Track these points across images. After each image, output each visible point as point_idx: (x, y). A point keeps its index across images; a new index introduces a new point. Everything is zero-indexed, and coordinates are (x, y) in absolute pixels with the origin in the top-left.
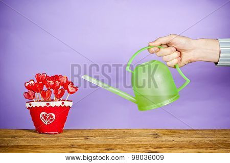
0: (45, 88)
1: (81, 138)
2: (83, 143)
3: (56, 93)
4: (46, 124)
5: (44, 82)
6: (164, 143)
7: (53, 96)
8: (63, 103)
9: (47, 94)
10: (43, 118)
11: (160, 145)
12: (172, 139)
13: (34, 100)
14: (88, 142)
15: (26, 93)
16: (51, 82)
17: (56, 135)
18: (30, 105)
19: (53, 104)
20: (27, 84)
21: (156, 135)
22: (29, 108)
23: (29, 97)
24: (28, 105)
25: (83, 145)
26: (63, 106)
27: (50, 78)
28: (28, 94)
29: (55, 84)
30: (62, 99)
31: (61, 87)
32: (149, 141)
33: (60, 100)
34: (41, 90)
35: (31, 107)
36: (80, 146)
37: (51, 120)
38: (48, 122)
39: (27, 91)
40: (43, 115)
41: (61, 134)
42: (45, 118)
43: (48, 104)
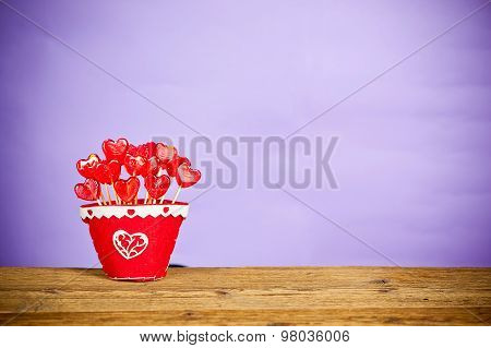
0: (124, 175)
1: (208, 293)
2: (215, 307)
3: (150, 185)
4: (128, 258)
5: (123, 159)
6: (404, 305)
7: (143, 193)
8: (166, 210)
9: (128, 187)
10: (119, 243)
11: (397, 311)
12: (421, 294)
13: (98, 201)
14: (226, 304)
15: (79, 185)
16: (138, 159)
17: (150, 284)
18: (90, 212)
19: (142, 212)
20: (83, 164)
21: (383, 285)
22: (87, 220)
23: (87, 195)
24: (84, 213)
25: (215, 312)
26: (165, 215)
27: (134, 151)
28: (85, 188)
29: (147, 163)
30: (162, 198)
31: (162, 172)
32: (369, 301)
33: (158, 202)
34: (116, 179)
35: (91, 217)
36: (206, 314)
37: (138, 249)
38: (133, 254)
39: (82, 180)
40: (121, 237)
41: (163, 281)
42: (125, 244)
43: (131, 212)
